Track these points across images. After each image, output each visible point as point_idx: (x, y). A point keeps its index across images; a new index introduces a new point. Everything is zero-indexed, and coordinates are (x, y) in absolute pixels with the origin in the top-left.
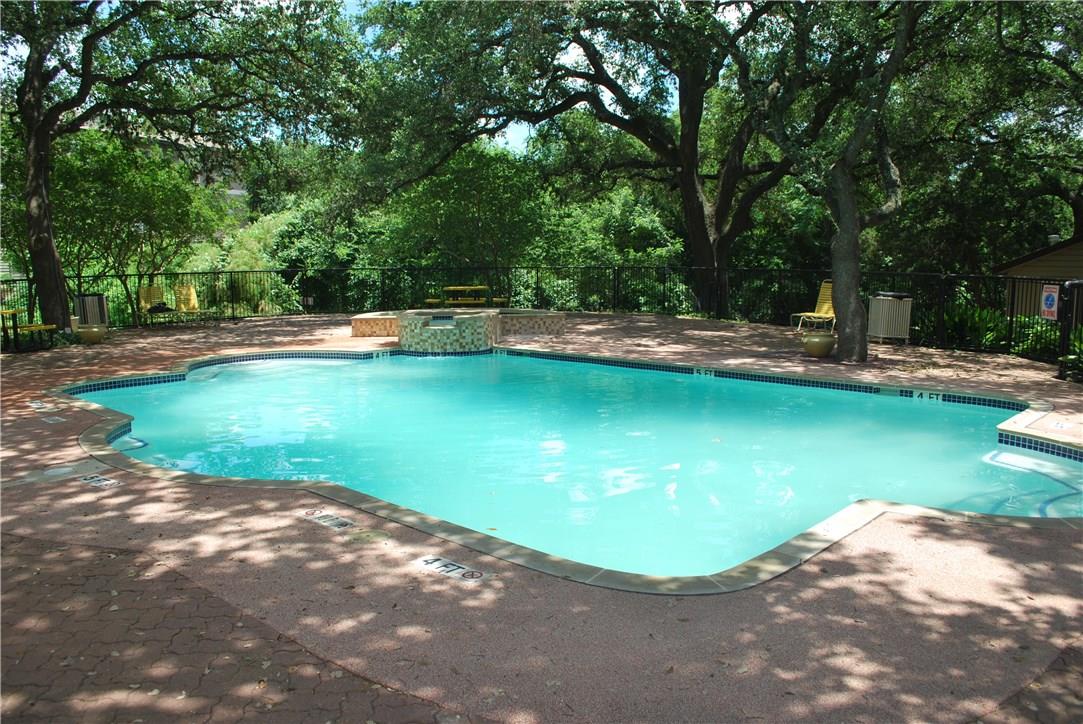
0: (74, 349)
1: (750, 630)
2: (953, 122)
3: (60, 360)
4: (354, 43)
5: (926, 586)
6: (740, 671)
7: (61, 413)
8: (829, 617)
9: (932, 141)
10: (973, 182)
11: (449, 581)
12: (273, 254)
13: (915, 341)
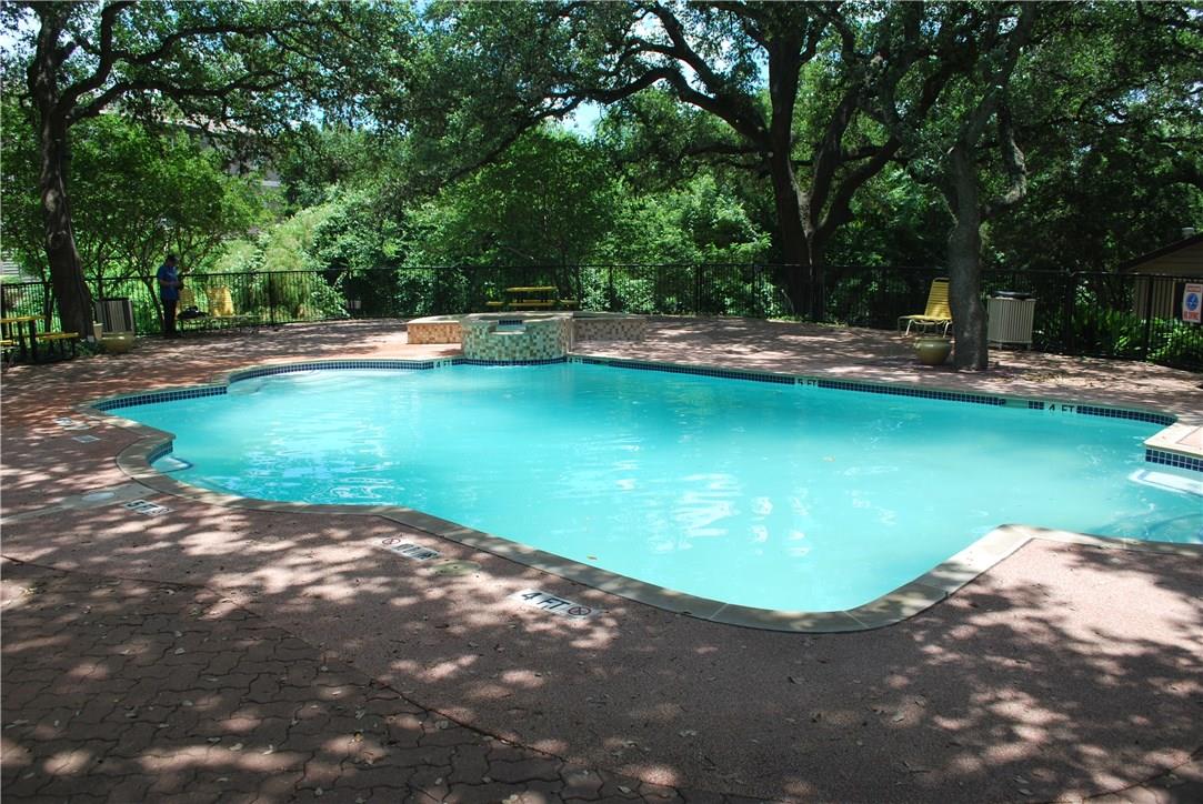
0: (99, 360)
1: (900, 673)
2: (1077, 100)
3: (86, 372)
4: (405, 13)
5: (1092, 621)
6: (896, 719)
7: (93, 431)
8: (988, 658)
9: (1053, 122)
10: (1097, 168)
11: (554, 618)
12: (313, 252)
13: (1038, 347)
